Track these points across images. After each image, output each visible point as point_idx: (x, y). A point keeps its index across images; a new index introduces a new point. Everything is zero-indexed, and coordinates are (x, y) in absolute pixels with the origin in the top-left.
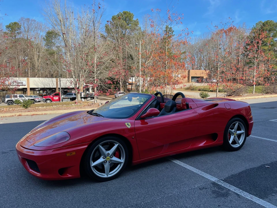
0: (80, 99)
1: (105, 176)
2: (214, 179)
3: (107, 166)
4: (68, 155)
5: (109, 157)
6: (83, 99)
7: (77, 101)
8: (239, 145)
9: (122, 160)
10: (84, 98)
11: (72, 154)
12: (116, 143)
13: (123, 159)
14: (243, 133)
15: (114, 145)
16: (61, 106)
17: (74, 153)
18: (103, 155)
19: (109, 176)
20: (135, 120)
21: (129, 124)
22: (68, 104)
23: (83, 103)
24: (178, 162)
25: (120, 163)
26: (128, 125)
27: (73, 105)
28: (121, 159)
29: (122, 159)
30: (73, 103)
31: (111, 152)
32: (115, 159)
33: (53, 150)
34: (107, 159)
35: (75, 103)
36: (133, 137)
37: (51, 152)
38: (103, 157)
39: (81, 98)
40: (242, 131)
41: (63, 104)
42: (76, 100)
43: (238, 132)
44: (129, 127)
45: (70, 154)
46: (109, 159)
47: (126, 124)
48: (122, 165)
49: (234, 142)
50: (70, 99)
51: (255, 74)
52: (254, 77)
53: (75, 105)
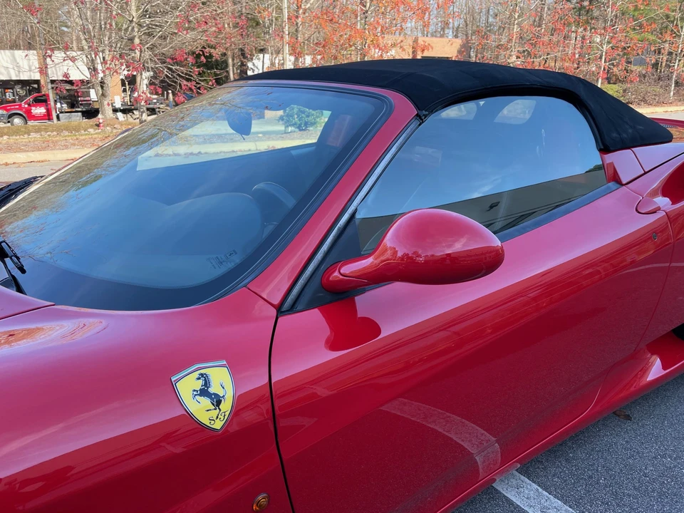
0: (112, 115)
6: (120, 115)
7: (101, 121)
10: (124, 111)
16: (55, 133)
20: (280, 310)
22: (77, 129)
23: (122, 125)
26: (204, 392)
27: (91, 131)
30: (92, 127)
35: (98, 125)
36: (262, 499)
39: (115, 111)
41: (59, 130)
42: (100, 116)
44: (217, 417)
50: (80, 114)
51: (605, 47)
52: (601, 58)
53: (97, 131)
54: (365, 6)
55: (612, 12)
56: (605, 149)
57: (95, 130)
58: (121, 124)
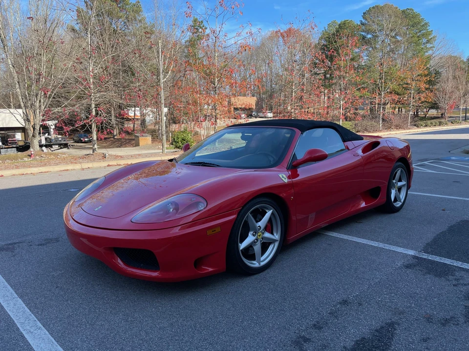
0: (39, 149)
1: (255, 264)
2: (411, 253)
3: (257, 248)
4: (209, 233)
5: (260, 233)
6: (44, 148)
7: (32, 153)
8: (400, 204)
9: (277, 236)
10: (46, 146)
11: (215, 231)
12: (267, 209)
13: (277, 234)
14: (404, 185)
15: (266, 212)
17: (218, 230)
18: (252, 231)
19: (262, 264)
20: (287, 169)
21: (284, 176)
22: (15, 158)
24: (334, 234)
25: (274, 241)
27: (26, 159)
28: (273, 235)
29: (275, 235)
30: (26, 157)
31: (262, 223)
32: (267, 235)
33: (180, 227)
34: (258, 237)
35: (30, 156)
36: (292, 198)
37: (177, 231)
38: (252, 233)
39: (41, 146)
40: (403, 183)
42: (31, 149)
43: (400, 184)
44: (286, 181)
45: (213, 231)
46: (261, 237)
47: (281, 176)
48: (277, 244)
49: (396, 200)
50: (15, 149)
51: (341, 102)
52: (340, 108)
53: (30, 159)
54: (214, 85)
55: (343, 84)
56: (344, 141)
57: (28, 158)
58: (46, 154)
